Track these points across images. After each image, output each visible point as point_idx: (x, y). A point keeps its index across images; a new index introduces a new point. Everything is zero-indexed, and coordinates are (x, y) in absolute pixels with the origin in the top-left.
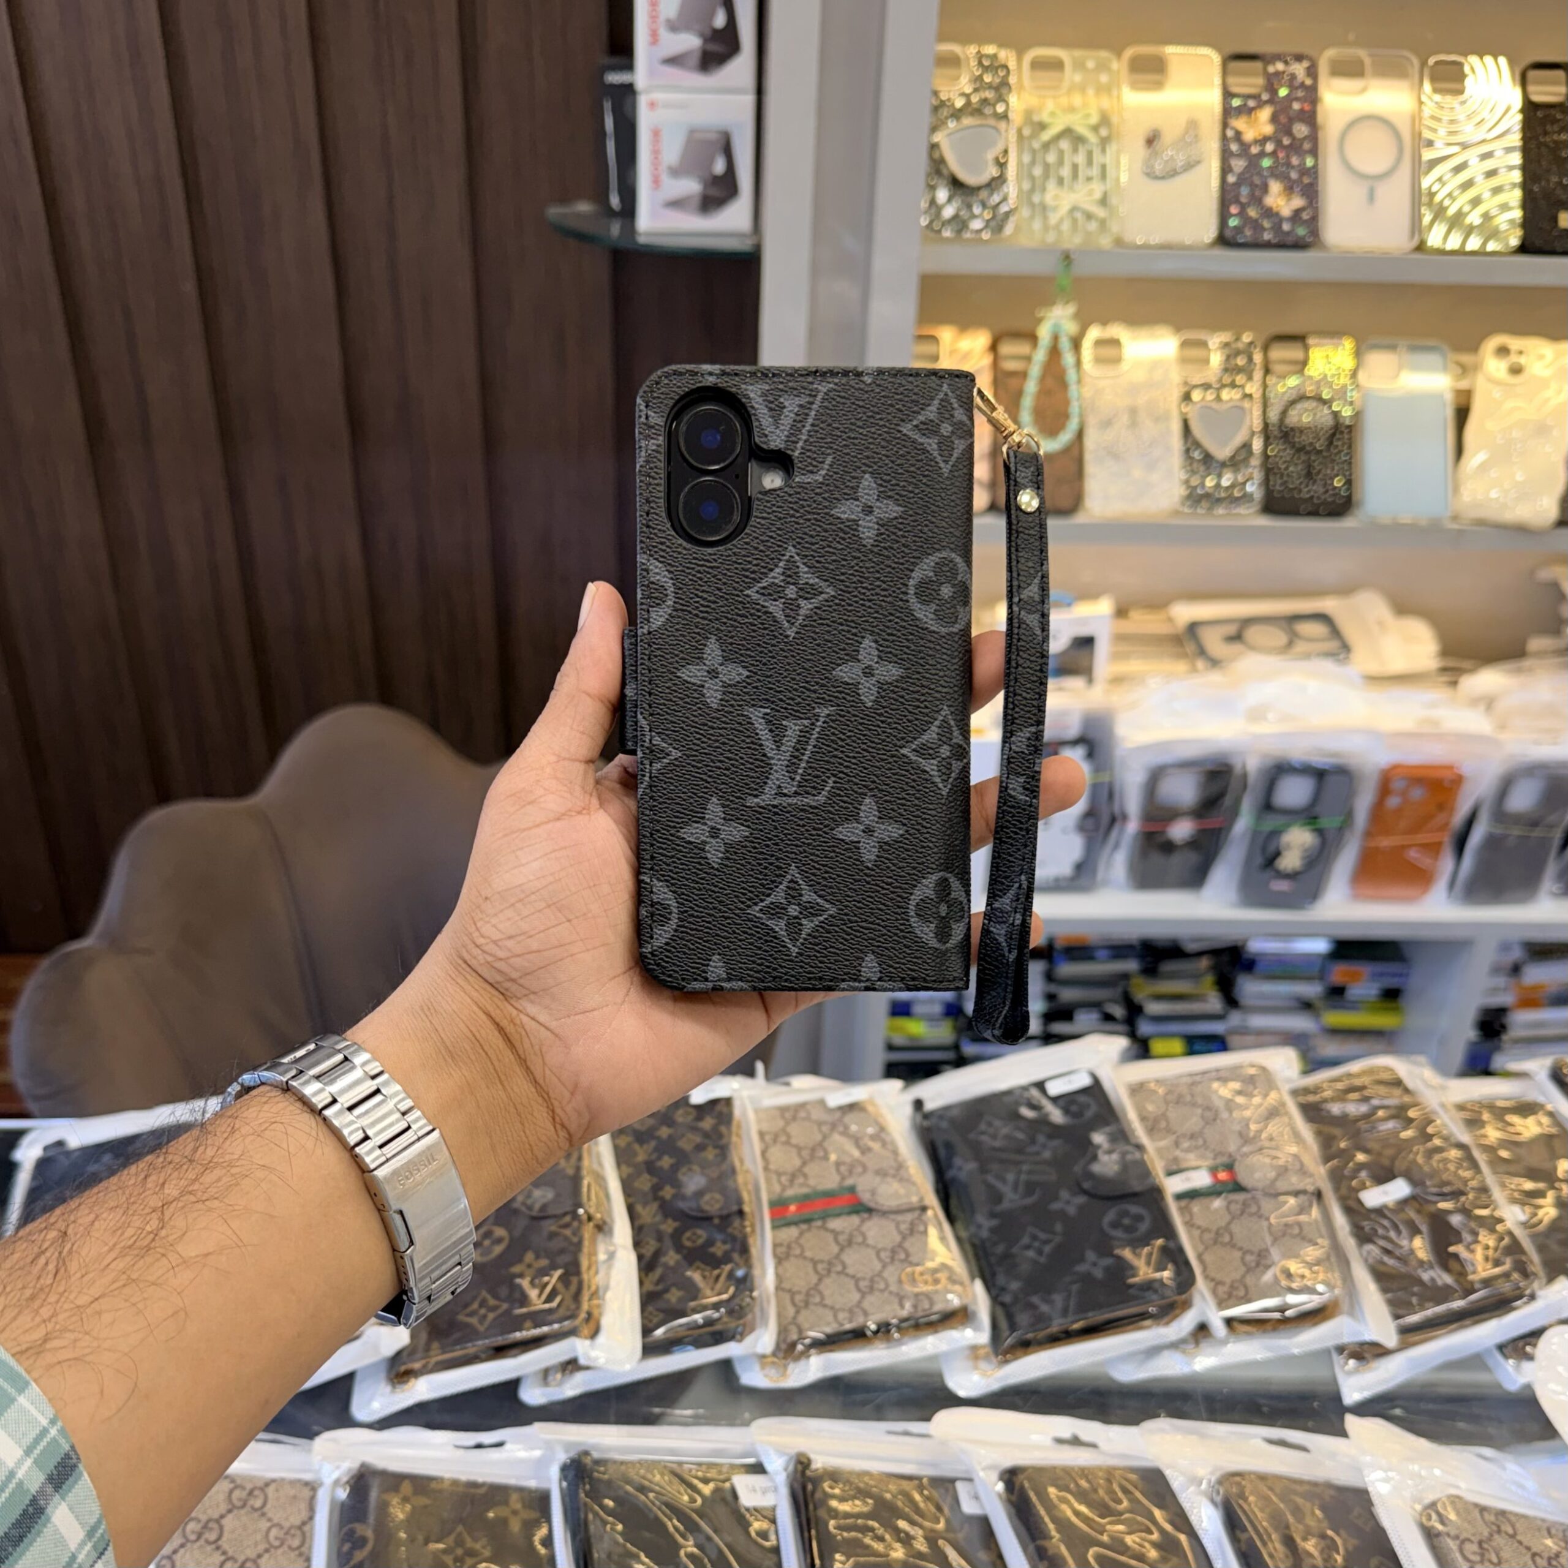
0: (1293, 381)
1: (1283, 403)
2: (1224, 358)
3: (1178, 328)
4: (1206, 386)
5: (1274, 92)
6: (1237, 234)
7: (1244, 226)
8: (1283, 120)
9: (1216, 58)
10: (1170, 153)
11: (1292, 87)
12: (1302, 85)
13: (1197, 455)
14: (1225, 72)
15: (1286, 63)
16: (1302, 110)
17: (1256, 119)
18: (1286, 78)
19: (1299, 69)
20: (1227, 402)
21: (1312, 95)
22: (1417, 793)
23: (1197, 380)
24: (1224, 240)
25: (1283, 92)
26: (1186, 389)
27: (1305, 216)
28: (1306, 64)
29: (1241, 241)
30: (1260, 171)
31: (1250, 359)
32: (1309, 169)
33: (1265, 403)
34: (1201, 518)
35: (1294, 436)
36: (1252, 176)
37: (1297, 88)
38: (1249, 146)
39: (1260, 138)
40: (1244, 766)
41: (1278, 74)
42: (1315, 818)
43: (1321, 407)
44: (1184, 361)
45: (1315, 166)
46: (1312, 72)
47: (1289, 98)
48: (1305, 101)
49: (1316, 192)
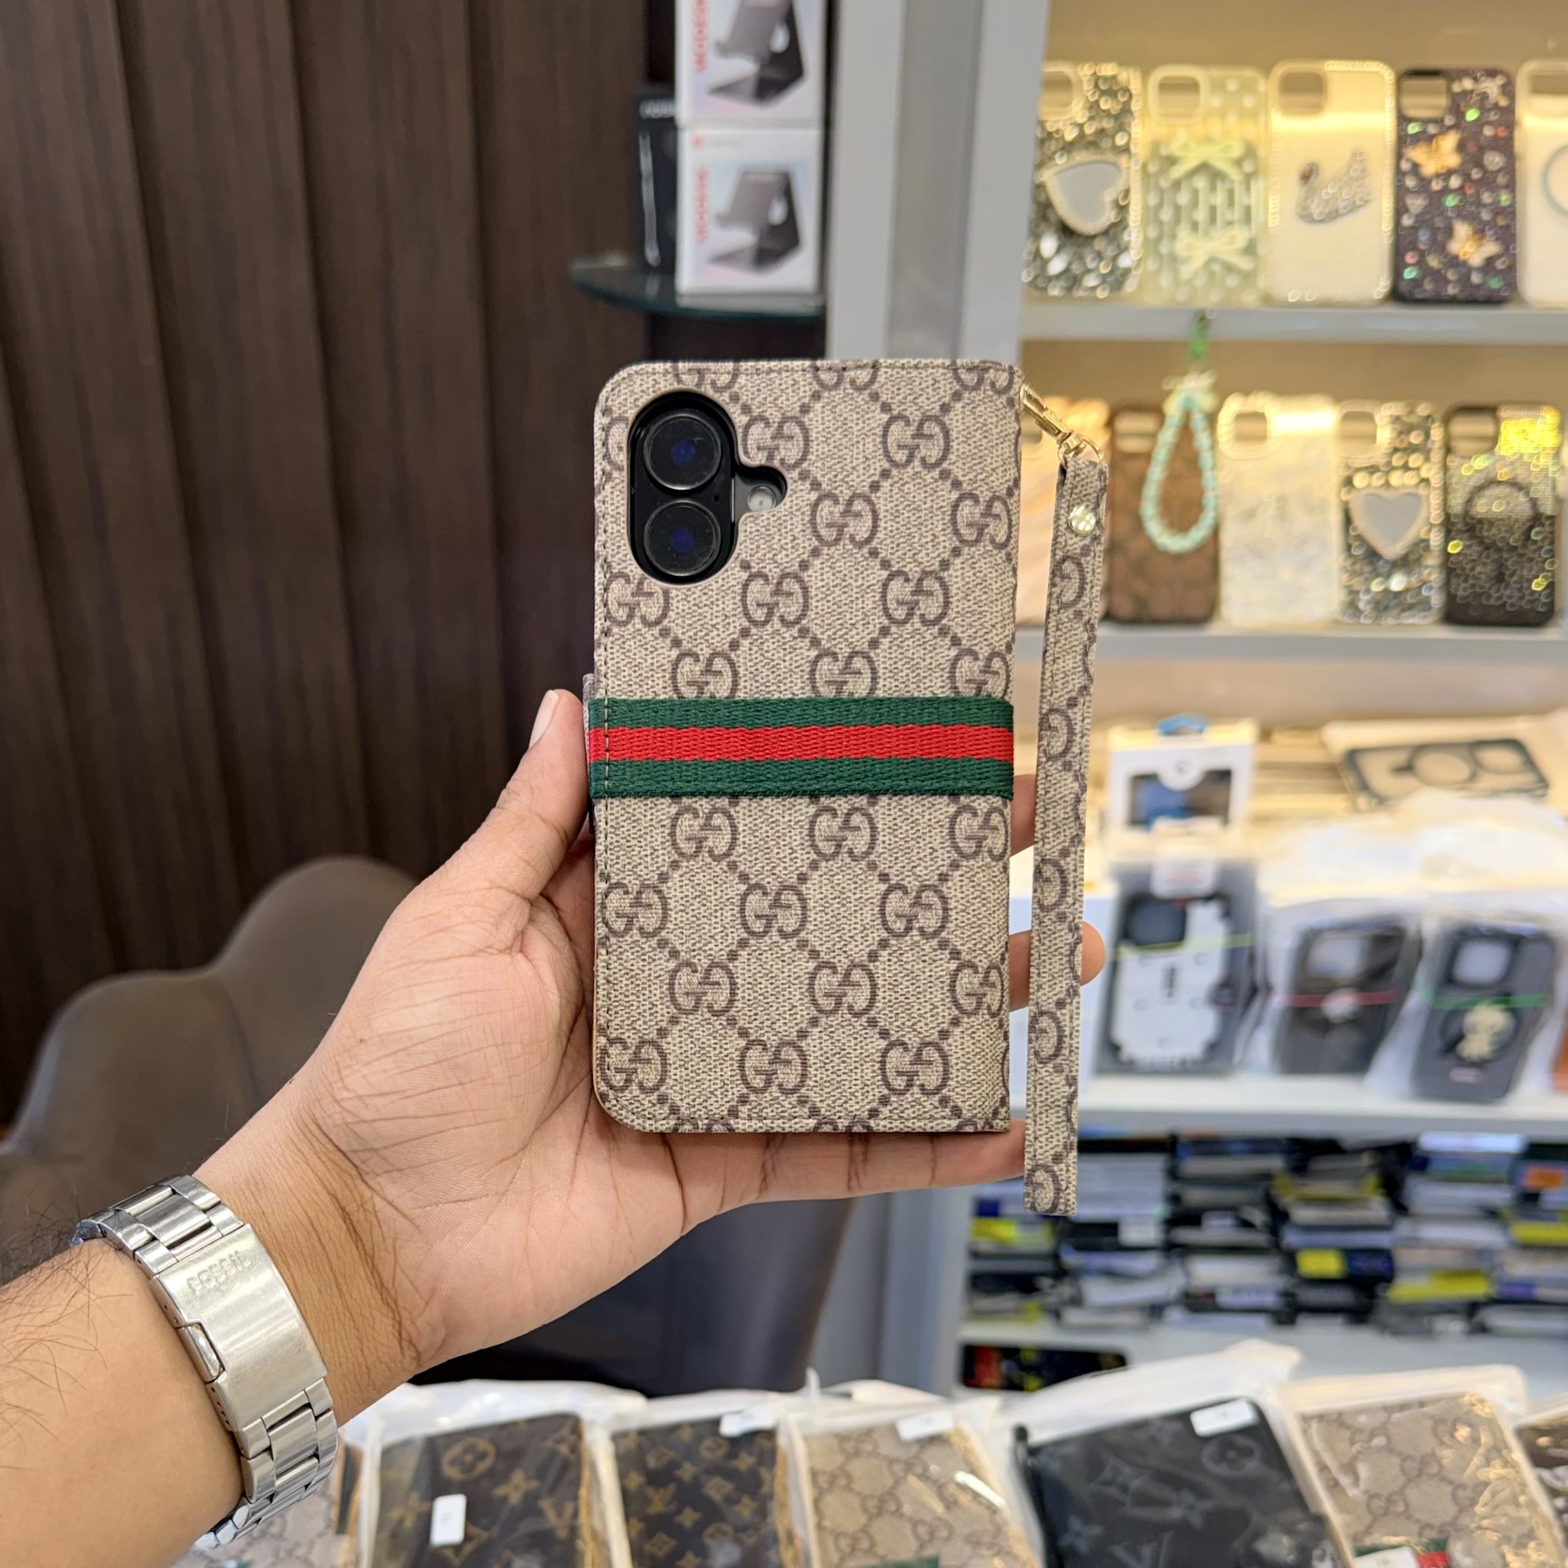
0: (1480, 461)
1: (1468, 489)
2: (1394, 434)
3: (1338, 397)
4: (1373, 470)
5: (1459, 114)
6: (1414, 288)
7: (1424, 278)
8: (1472, 149)
9: (1387, 75)
10: (1330, 191)
11: (1483, 109)
12: (1496, 106)
13: (1357, 552)
14: (1399, 91)
15: (1476, 80)
16: (1495, 137)
17: (1437, 149)
18: (1475, 98)
19: (1492, 88)
20: (1398, 489)
21: (1507, 116)
23: (1362, 460)
24: (1398, 295)
25: (1472, 115)
26: (1347, 473)
27: (1500, 265)
28: (1500, 81)
29: (1419, 296)
30: (1442, 211)
31: (1427, 436)
32: (1504, 208)
33: (1446, 490)
34: (1367, 630)
35: (1481, 529)
36: (1432, 218)
37: (1489, 110)
38: (1430, 181)
39: (1444, 171)
41: (1465, 94)
43: (1516, 494)
44: (1345, 437)
45: (1513, 205)
46: (1508, 90)
47: (1479, 123)
48: (1500, 125)
49: (1514, 235)
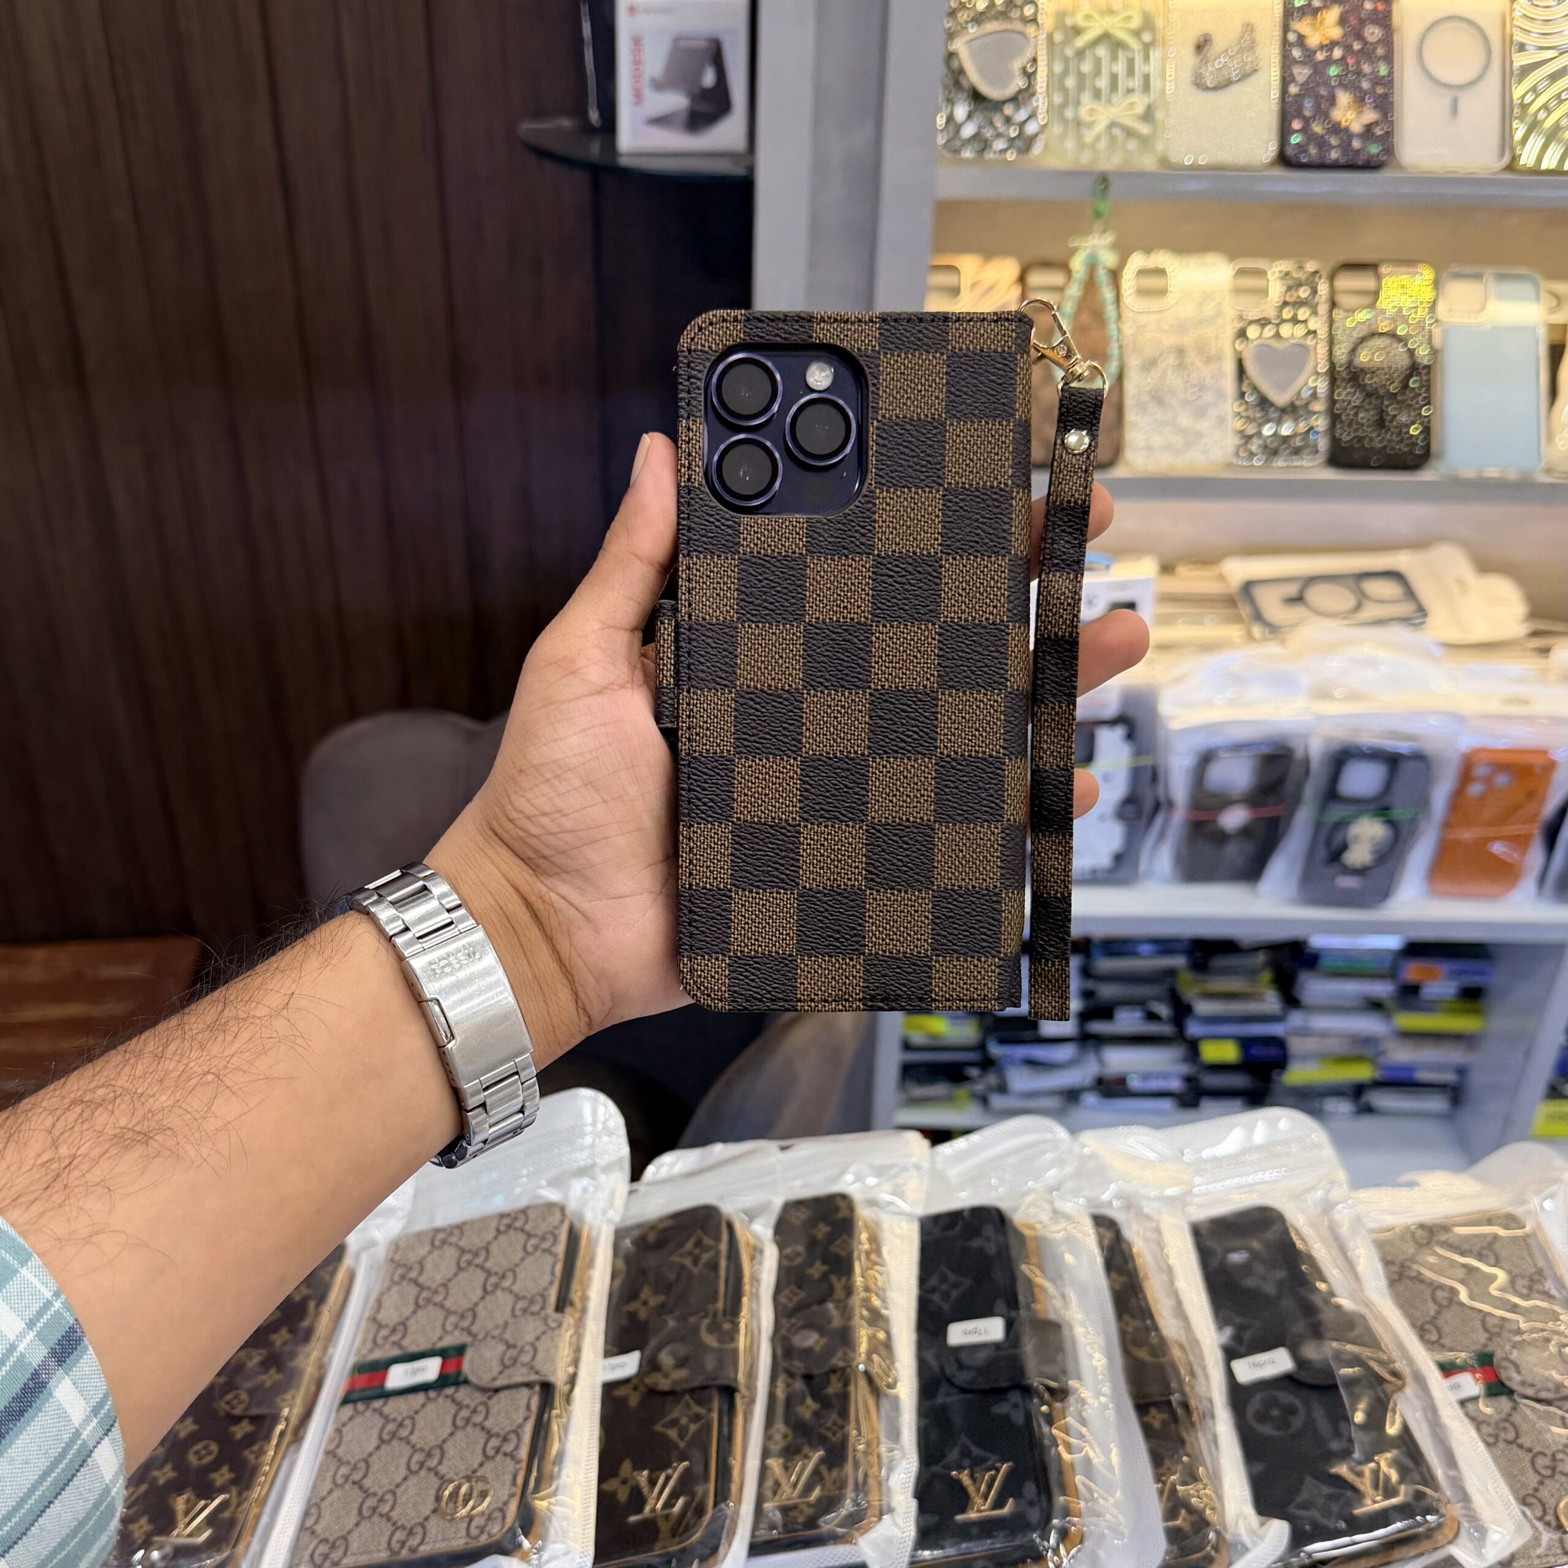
0: (1363, 316)
1: (1351, 341)
2: (1284, 288)
3: (1232, 256)
4: (1263, 322)
6: (1299, 152)
7: (1307, 144)
8: (1354, 23)
10: (1223, 60)
13: (1250, 399)
16: (1377, 11)
20: (1287, 339)
22: (1502, 781)
23: (1253, 315)
24: (1285, 160)
26: (1239, 327)
27: (1378, 131)
29: (1304, 160)
30: (1324, 82)
31: (1314, 292)
32: (1384, 78)
33: (1331, 341)
34: (1259, 471)
35: (1364, 378)
36: (1315, 89)
38: (1313, 55)
40: (1307, 751)
42: (1387, 809)
43: (1395, 345)
44: (1238, 292)
45: (1390, 74)
49: (1392, 104)
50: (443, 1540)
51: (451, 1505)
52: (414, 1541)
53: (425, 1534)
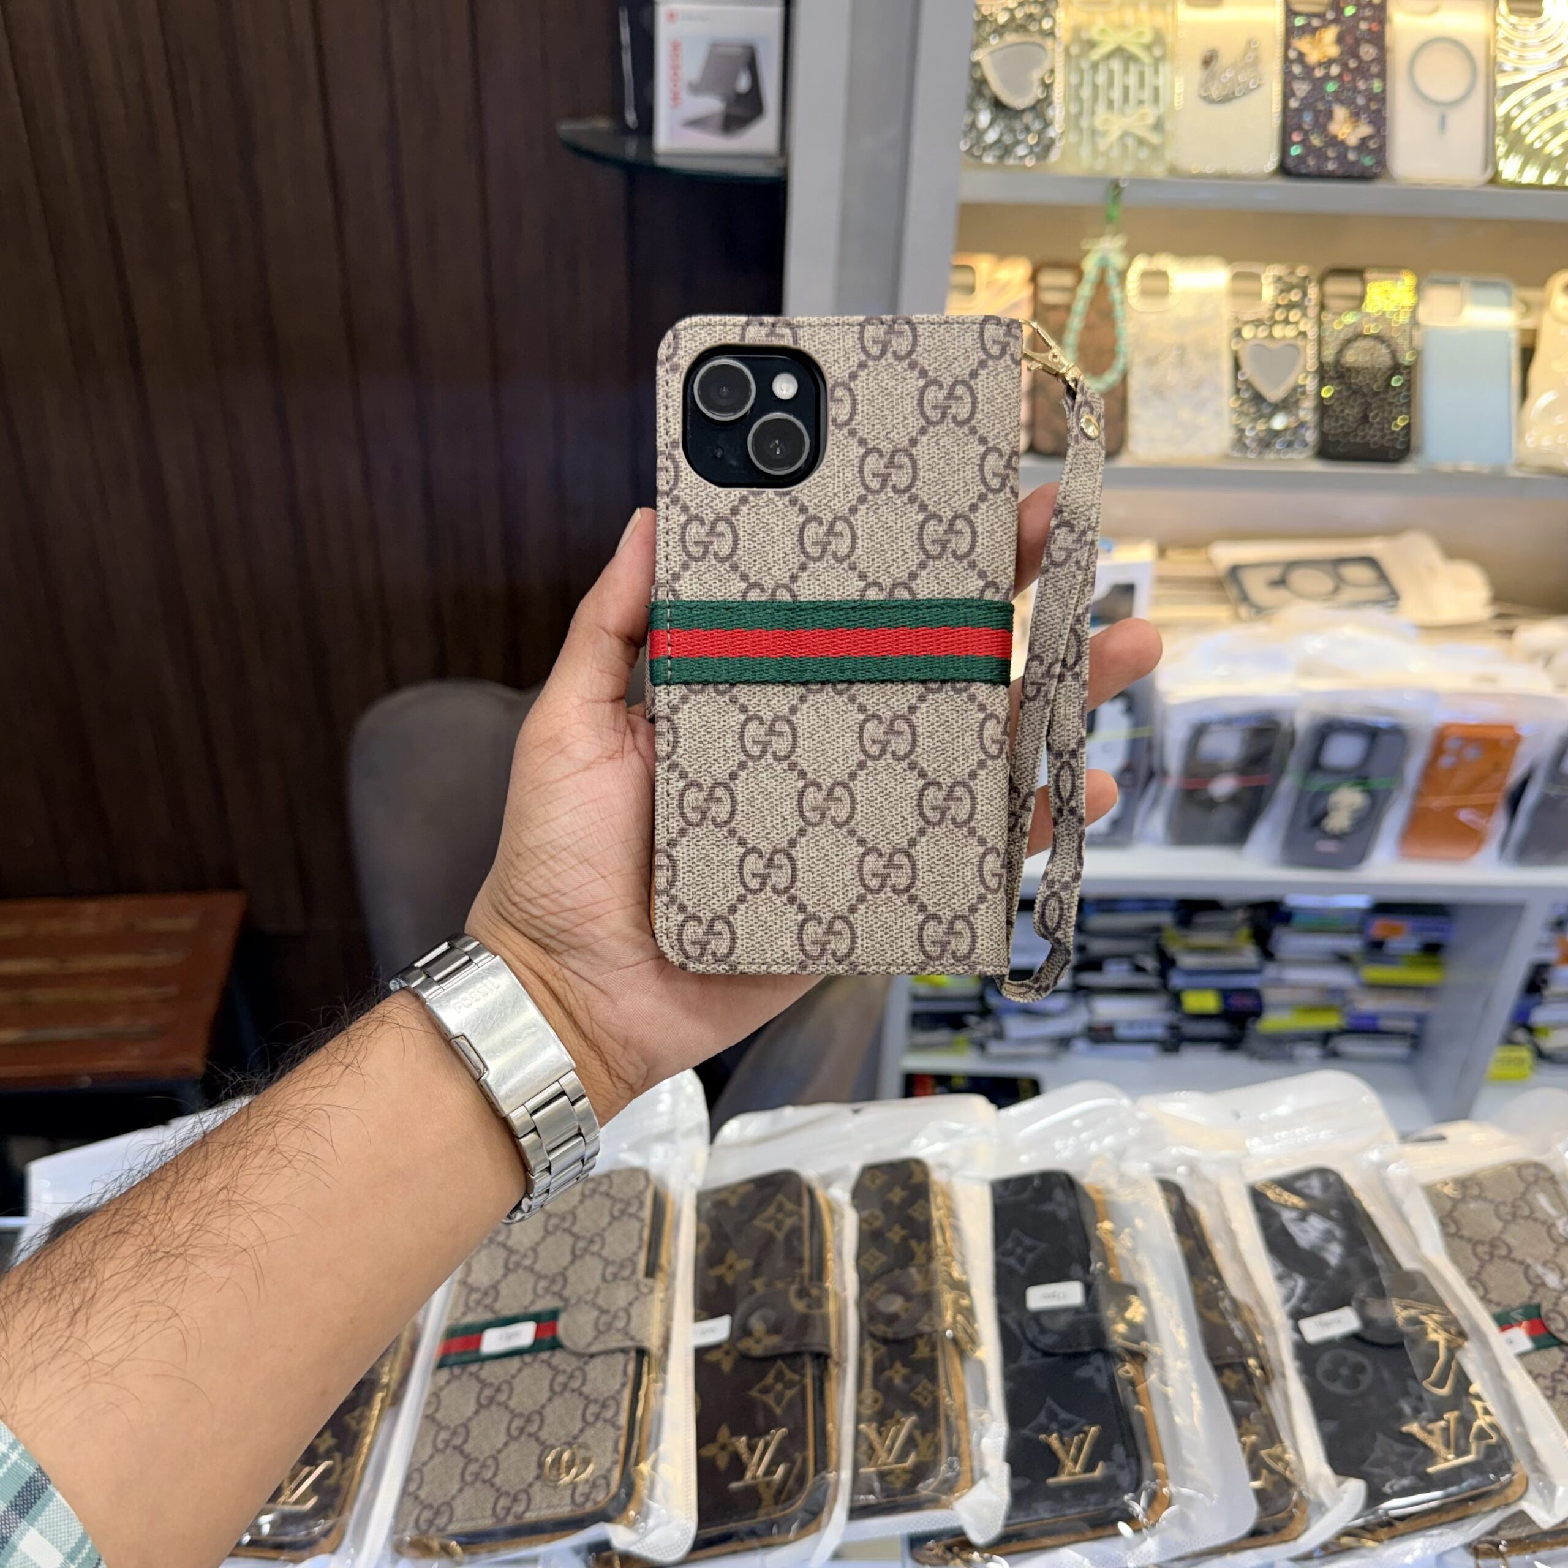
0: (1349, 318)
1: (1338, 342)
2: (1277, 292)
3: (1229, 259)
4: (1257, 323)
5: (1339, 10)
6: (1299, 163)
7: (1307, 155)
8: (1349, 41)
10: (1228, 75)
13: (1245, 395)
16: (1369, 31)
20: (1279, 340)
21: (1380, 14)
22: (1471, 753)
23: (1249, 315)
24: (1285, 170)
25: (1349, 11)
26: (1236, 326)
27: (1372, 145)
29: (1305, 171)
30: (1323, 96)
31: (1305, 295)
32: (1377, 94)
33: (1320, 342)
34: (1253, 463)
35: (1350, 377)
36: (1316, 101)
37: (1364, 7)
40: (1292, 724)
42: (1366, 778)
43: (1379, 346)
44: (1235, 294)
45: (1384, 92)
47: (1356, 18)
48: (1373, 21)
49: (1384, 119)
50: (549, 1507)
51: (554, 1472)
52: (519, 1508)
53: (529, 1500)
